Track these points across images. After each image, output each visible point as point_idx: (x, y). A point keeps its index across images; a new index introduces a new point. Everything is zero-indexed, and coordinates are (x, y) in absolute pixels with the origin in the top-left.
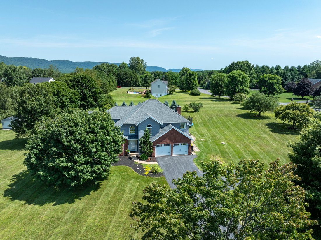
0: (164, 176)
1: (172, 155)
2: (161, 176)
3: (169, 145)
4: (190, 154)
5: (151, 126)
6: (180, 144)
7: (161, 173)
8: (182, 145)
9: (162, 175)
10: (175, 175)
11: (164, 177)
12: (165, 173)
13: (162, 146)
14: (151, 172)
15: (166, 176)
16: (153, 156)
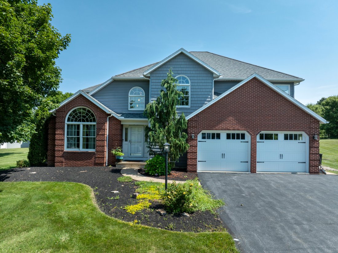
0: (226, 227)
1: (253, 170)
2: (205, 228)
3: (243, 136)
4: (317, 173)
5: (187, 82)
6: (281, 135)
7: (208, 212)
8: (286, 137)
9: (217, 224)
10: (292, 229)
11: (226, 232)
12: (233, 218)
13: (218, 136)
14: (156, 206)
15: (238, 227)
16: (189, 168)
